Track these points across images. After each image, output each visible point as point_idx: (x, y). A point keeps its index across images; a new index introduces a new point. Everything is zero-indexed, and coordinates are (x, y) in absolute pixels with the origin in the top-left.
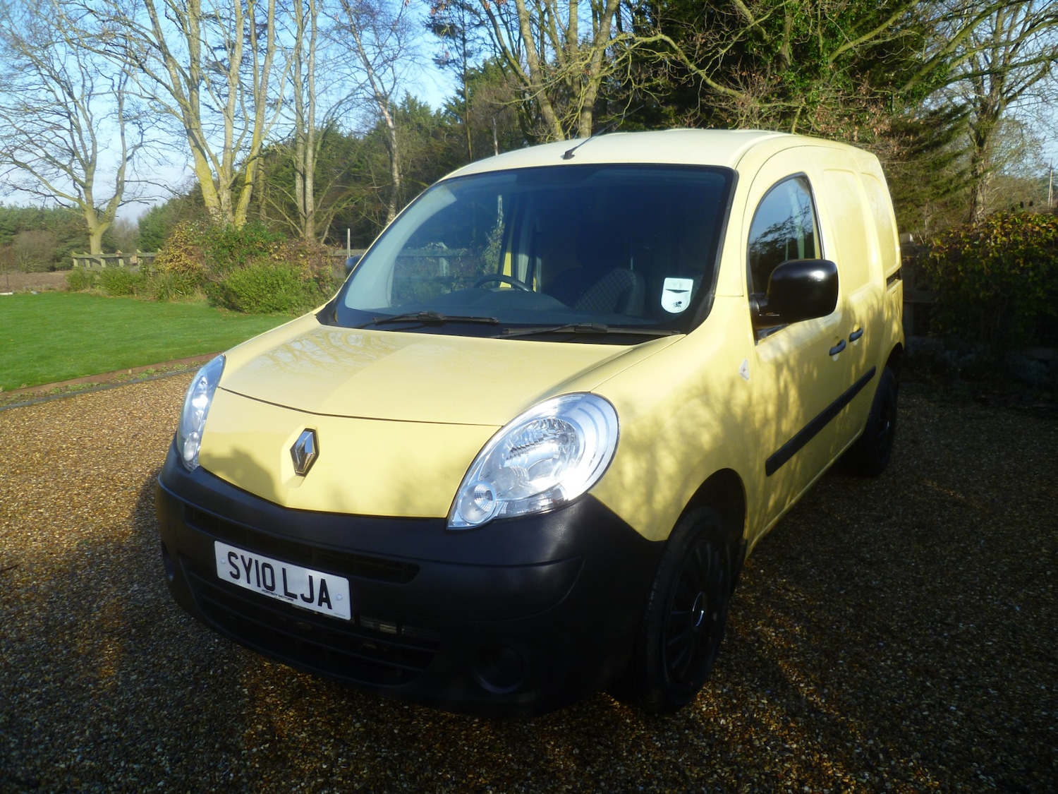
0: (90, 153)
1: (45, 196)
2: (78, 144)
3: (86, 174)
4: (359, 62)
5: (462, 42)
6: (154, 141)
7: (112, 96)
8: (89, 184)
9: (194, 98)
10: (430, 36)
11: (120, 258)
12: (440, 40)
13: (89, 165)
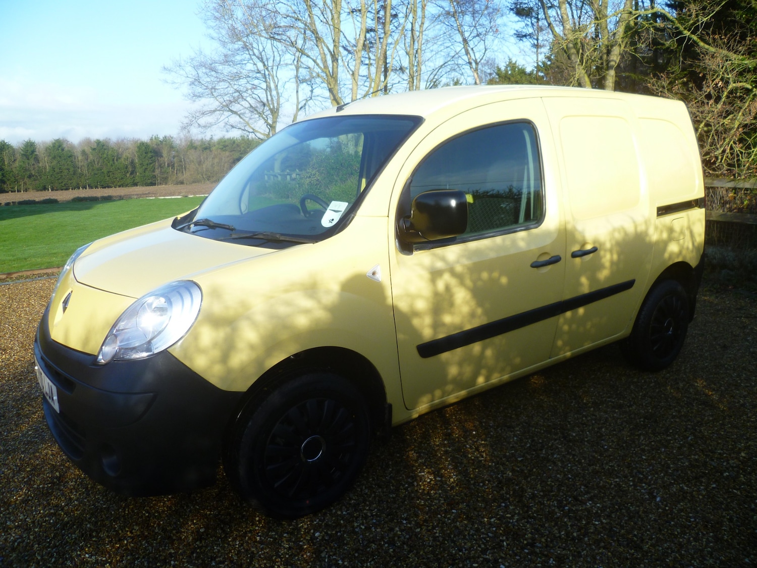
0: (276, 105)
1: (249, 132)
2: (269, 98)
3: (273, 118)
4: (459, 38)
5: (536, 21)
6: (318, 96)
7: (293, 67)
8: (274, 125)
9: (335, 67)
10: (513, 17)
11: (288, 174)
12: (520, 19)
13: (275, 112)
